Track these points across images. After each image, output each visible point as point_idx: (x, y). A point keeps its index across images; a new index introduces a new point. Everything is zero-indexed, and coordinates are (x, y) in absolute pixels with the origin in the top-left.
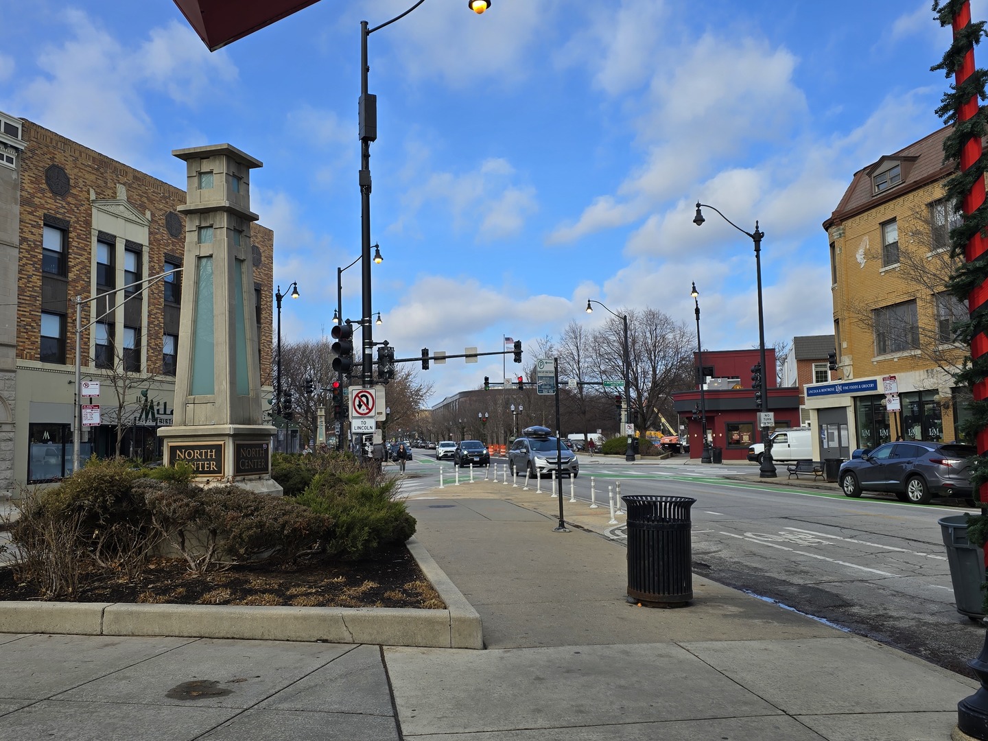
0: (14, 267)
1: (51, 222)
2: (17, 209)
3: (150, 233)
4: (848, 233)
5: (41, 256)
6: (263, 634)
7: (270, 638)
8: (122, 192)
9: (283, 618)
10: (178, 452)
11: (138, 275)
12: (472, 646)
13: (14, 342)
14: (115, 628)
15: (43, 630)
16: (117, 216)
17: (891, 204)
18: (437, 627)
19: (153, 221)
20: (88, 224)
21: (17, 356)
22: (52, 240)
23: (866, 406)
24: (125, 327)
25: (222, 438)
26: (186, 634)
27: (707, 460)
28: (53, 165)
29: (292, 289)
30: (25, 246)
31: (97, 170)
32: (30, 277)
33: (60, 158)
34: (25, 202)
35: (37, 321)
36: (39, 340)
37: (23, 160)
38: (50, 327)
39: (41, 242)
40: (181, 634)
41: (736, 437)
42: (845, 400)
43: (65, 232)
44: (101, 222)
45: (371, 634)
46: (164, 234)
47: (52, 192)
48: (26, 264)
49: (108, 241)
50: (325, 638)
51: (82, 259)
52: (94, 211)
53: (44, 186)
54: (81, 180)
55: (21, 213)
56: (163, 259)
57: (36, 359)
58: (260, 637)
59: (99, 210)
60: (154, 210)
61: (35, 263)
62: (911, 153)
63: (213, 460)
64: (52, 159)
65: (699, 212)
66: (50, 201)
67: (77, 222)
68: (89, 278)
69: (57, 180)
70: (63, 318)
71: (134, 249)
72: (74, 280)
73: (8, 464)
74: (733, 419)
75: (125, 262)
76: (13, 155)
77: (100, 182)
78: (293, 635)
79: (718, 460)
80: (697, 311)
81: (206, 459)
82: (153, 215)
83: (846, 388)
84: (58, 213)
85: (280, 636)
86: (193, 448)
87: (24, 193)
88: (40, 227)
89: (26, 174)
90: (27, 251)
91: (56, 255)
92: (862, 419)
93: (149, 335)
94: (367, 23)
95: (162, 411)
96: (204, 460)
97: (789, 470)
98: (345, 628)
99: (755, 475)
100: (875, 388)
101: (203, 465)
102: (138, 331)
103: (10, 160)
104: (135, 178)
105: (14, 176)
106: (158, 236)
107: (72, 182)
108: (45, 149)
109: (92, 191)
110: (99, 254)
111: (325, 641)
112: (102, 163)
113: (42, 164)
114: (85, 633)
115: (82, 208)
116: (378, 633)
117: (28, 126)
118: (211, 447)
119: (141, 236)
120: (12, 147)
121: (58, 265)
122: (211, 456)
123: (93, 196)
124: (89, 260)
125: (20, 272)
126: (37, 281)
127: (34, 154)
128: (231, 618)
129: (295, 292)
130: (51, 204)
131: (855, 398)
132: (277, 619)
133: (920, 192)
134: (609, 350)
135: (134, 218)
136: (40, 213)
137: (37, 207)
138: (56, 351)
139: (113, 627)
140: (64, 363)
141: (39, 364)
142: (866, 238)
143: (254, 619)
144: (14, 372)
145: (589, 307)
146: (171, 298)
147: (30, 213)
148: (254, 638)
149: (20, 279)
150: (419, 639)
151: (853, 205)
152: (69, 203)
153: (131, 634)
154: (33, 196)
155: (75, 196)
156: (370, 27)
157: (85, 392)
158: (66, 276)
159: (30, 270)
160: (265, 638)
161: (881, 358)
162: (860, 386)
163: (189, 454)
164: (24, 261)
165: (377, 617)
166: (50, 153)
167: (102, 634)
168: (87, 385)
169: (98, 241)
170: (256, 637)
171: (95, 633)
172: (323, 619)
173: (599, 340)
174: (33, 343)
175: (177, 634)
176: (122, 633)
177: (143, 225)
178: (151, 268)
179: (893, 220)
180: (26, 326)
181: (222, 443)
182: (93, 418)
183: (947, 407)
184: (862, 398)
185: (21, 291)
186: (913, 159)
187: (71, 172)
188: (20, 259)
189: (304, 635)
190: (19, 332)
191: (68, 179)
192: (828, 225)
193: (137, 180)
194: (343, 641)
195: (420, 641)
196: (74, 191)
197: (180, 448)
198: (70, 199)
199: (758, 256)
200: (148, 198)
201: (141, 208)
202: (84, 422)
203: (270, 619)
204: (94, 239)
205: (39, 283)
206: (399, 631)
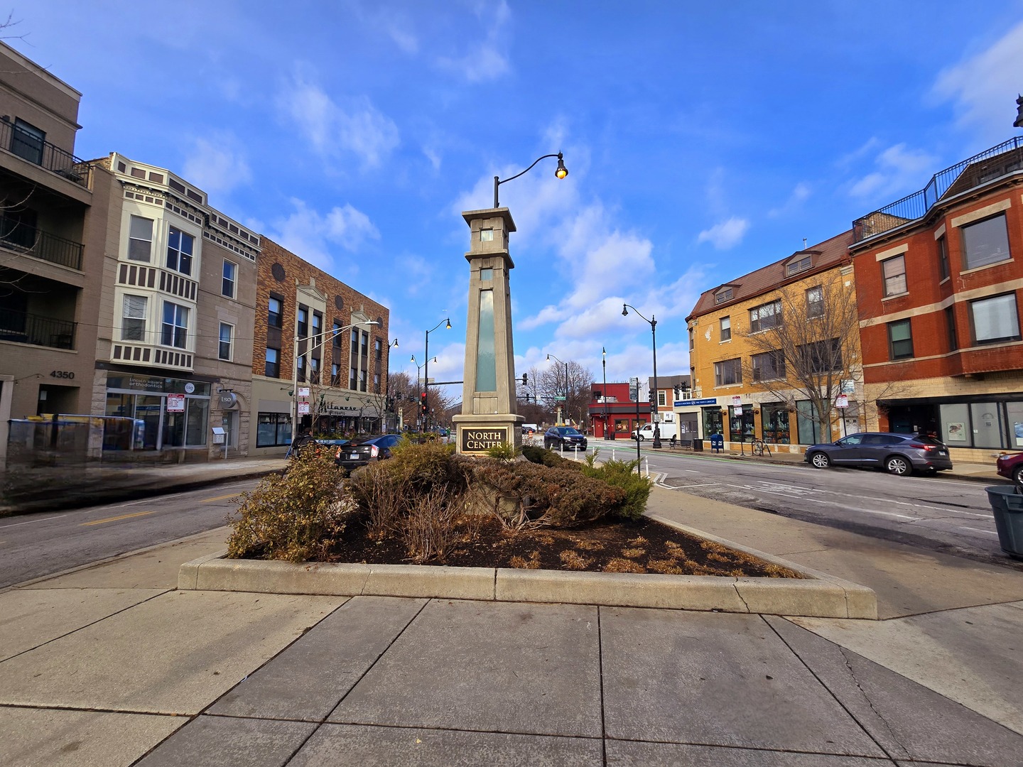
0: (253, 320)
1: (274, 296)
2: (255, 286)
3: (327, 306)
4: (700, 322)
5: (268, 315)
6: (657, 602)
7: (665, 607)
8: (313, 282)
9: (676, 589)
10: (469, 434)
11: (319, 330)
12: (869, 616)
13: (251, 364)
14: (507, 595)
15: (437, 595)
16: (309, 295)
17: (727, 309)
18: (833, 599)
19: (328, 300)
20: (294, 298)
21: (253, 372)
22: (274, 306)
23: (707, 412)
24: (312, 358)
25: (506, 424)
26: (579, 602)
27: (607, 439)
28: (276, 263)
29: (395, 343)
30: (259, 308)
31: (300, 268)
32: (261, 326)
33: (280, 259)
34: (260, 283)
35: (264, 352)
36: (265, 363)
37: (260, 258)
38: (271, 357)
39: (268, 307)
40: (575, 601)
41: (620, 427)
42: (698, 409)
43: (281, 302)
44: (302, 298)
45: (766, 605)
46: (334, 307)
47: (275, 278)
48: (259, 319)
49: (304, 309)
50: (720, 607)
51: (290, 318)
52: (298, 291)
53: (271, 275)
54: (291, 273)
55: (257, 289)
56: (333, 321)
57: (263, 375)
58: (654, 606)
59: (301, 291)
60: (329, 293)
61: (264, 318)
62: (737, 283)
63: (499, 441)
64: (276, 259)
65: (625, 308)
66: (273, 283)
67: (288, 297)
68: (294, 329)
69: (278, 272)
70: (279, 351)
71: (318, 314)
72: (285, 330)
73: (246, 436)
74: (618, 418)
75: (312, 321)
76: (254, 254)
77: (301, 275)
78: (687, 605)
79: (613, 438)
80: (604, 362)
81: (493, 440)
82: (328, 296)
83: (697, 403)
84: (278, 291)
85: (673, 605)
86: (482, 431)
87: (260, 278)
88: (268, 298)
89: (261, 267)
90: (260, 311)
91: (275, 315)
92: (706, 419)
93: (325, 364)
94: (498, 178)
95: (330, 407)
96: (490, 440)
97: (671, 444)
98: (739, 599)
99: (650, 446)
100: (715, 403)
101: (491, 445)
102: (318, 361)
103: (252, 258)
104: (320, 274)
105: (255, 267)
106: (331, 308)
107: (286, 274)
108: (272, 253)
109: (297, 281)
110: (299, 316)
111: (720, 611)
112: (303, 265)
113: (270, 262)
114: (478, 598)
115: (291, 289)
116: (773, 604)
117: (263, 239)
118: (497, 431)
119: (322, 307)
120: (254, 250)
121: (277, 321)
122: (497, 437)
123: (297, 283)
124: (294, 319)
125: (256, 323)
126: (265, 329)
127: (266, 256)
128: (624, 588)
129: (396, 344)
130: (275, 286)
131: (702, 408)
132: (670, 589)
133: (745, 303)
134: (551, 382)
135: (319, 297)
136: (268, 290)
137: (266, 286)
138: (275, 371)
139: (506, 594)
140: (278, 378)
141: (265, 378)
142: (711, 326)
143: (647, 589)
144: (251, 381)
145: (548, 358)
146: (336, 344)
147: (262, 290)
148: (648, 606)
149: (256, 327)
150: (815, 611)
151: (703, 309)
152: (284, 286)
153: (524, 600)
154: (264, 279)
155: (287, 282)
156: (500, 180)
157: (301, 394)
158: (281, 328)
159: (261, 322)
160: (659, 606)
161: (719, 387)
162: (706, 402)
163: (479, 436)
164: (258, 317)
165: (771, 589)
166: (275, 256)
167: (495, 600)
168: (302, 390)
169: (300, 309)
170: (651, 606)
171: (488, 598)
172: (717, 590)
173: (546, 376)
174: (262, 365)
175: (571, 601)
176: (515, 599)
177: (323, 301)
178: (327, 326)
179: (728, 317)
180: (258, 355)
181: (506, 428)
182: (305, 409)
183: (757, 413)
184: (706, 408)
185: (256, 334)
186: (738, 286)
187: (286, 268)
188: (256, 316)
189: (699, 605)
190: (254, 358)
191: (284, 272)
192: (687, 320)
193: (321, 276)
194: (737, 611)
195: (816, 612)
196: (287, 279)
197: (471, 431)
198: (284, 283)
199: (654, 333)
200: (326, 287)
201: (323, 292)
202: (299, 412)
203: (663, 589)
204: (297, 308)
205: (266, 331)
206: (794, 602)
